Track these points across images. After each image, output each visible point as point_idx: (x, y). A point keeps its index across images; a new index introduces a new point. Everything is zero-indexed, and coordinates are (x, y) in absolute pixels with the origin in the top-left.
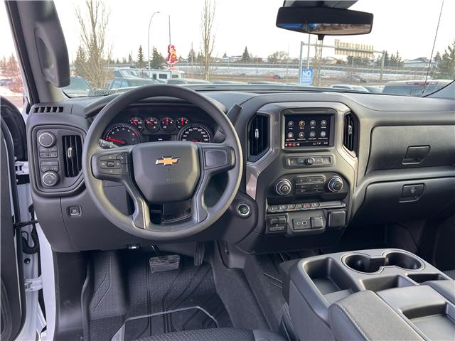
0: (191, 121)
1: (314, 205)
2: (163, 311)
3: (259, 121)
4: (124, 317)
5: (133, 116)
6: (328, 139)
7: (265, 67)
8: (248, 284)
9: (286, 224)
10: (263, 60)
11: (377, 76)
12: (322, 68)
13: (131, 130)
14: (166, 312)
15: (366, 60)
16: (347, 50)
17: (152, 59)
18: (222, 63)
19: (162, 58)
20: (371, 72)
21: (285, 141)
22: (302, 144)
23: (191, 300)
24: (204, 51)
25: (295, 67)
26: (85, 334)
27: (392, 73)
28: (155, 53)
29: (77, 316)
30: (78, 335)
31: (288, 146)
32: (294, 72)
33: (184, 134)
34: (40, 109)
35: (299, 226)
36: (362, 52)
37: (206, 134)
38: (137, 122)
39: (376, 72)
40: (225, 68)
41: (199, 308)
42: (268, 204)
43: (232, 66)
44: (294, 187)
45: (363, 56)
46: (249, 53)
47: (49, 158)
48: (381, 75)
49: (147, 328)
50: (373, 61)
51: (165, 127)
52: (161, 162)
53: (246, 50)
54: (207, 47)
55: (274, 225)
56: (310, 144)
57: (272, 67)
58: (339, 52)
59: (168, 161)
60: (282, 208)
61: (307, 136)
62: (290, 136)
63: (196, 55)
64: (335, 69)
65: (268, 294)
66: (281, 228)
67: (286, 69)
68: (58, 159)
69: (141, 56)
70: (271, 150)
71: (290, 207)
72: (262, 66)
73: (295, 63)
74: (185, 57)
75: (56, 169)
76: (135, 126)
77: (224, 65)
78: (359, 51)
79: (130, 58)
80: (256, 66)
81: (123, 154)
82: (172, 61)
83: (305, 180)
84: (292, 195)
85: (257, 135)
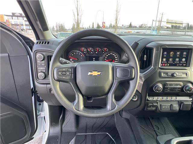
0: (109, 50)
1: (174, 98)
2: (92, 133)
3: (147, 51)
4: (75, 133)
5: (82, 47)
6: (186, 63)
7: (138, 29)
8: (131, 128)
9: (157, 107)
10: (137, 27)
11: (183, 33)
12: (161, 30)
13: (80, 53)
14: (93, 134)
15: (179, 27)
16: (171, 23)
17: (97, 27)
18: (121, 28)
19: (100, 26)
20: (180, 31)
21: (161, 63)
22: (171, 65)
23: (104, 129)
24: (115, 24)
25: (149, 30)
26: (59, 138)
27: (190, 32)
28: (98, 25)
29: (57, 130)
30: (56, 138)
31: (162, 66)
32: (149, 31)
33: (106, 56)
34: (39, 42)
35: (164, 108)
36: (178, 23)
37: (117, 56)
38: (83, 50)
39: (183, 31)
40: (123, 30)
41: (108, 133)
42: (148, 96)
43: (125, 29)
44: (164, 88)
45: (178, 25)
46: (132, 24)
47: (41, 66)
48: (185, 33)
49: (84, 140)
50: (182, 27)
51: (97, 53)
52: (91, 73)
53: (131, 23)
54: (116, 22)
55: (150, 107)
56: (175, 65)
57: (140, 30)
58: (168, 23)
59: (95, 73)
60: (155, 98)
61: (174, 60)
62: (164, 60)
63: (112, 26)
64: (166, 30)
65: (142, 137)
66: (154, 108)
67: (146, 31)
68: (45, 66)
69: (93, 26)
70: (152, 67)
71: (160, 98)
72: (137, 29)
73: (150, 28)
74: (109, 26)
75: (44, 71)
76: (83, 52)
77: (122, 29)
78: (177, 23)
79: (90, 27)
80: (134, 29)
81: (71, 68)
82: (104, 28)
83: (171, 85)
84: (162, 92)
85: (145, 59)
